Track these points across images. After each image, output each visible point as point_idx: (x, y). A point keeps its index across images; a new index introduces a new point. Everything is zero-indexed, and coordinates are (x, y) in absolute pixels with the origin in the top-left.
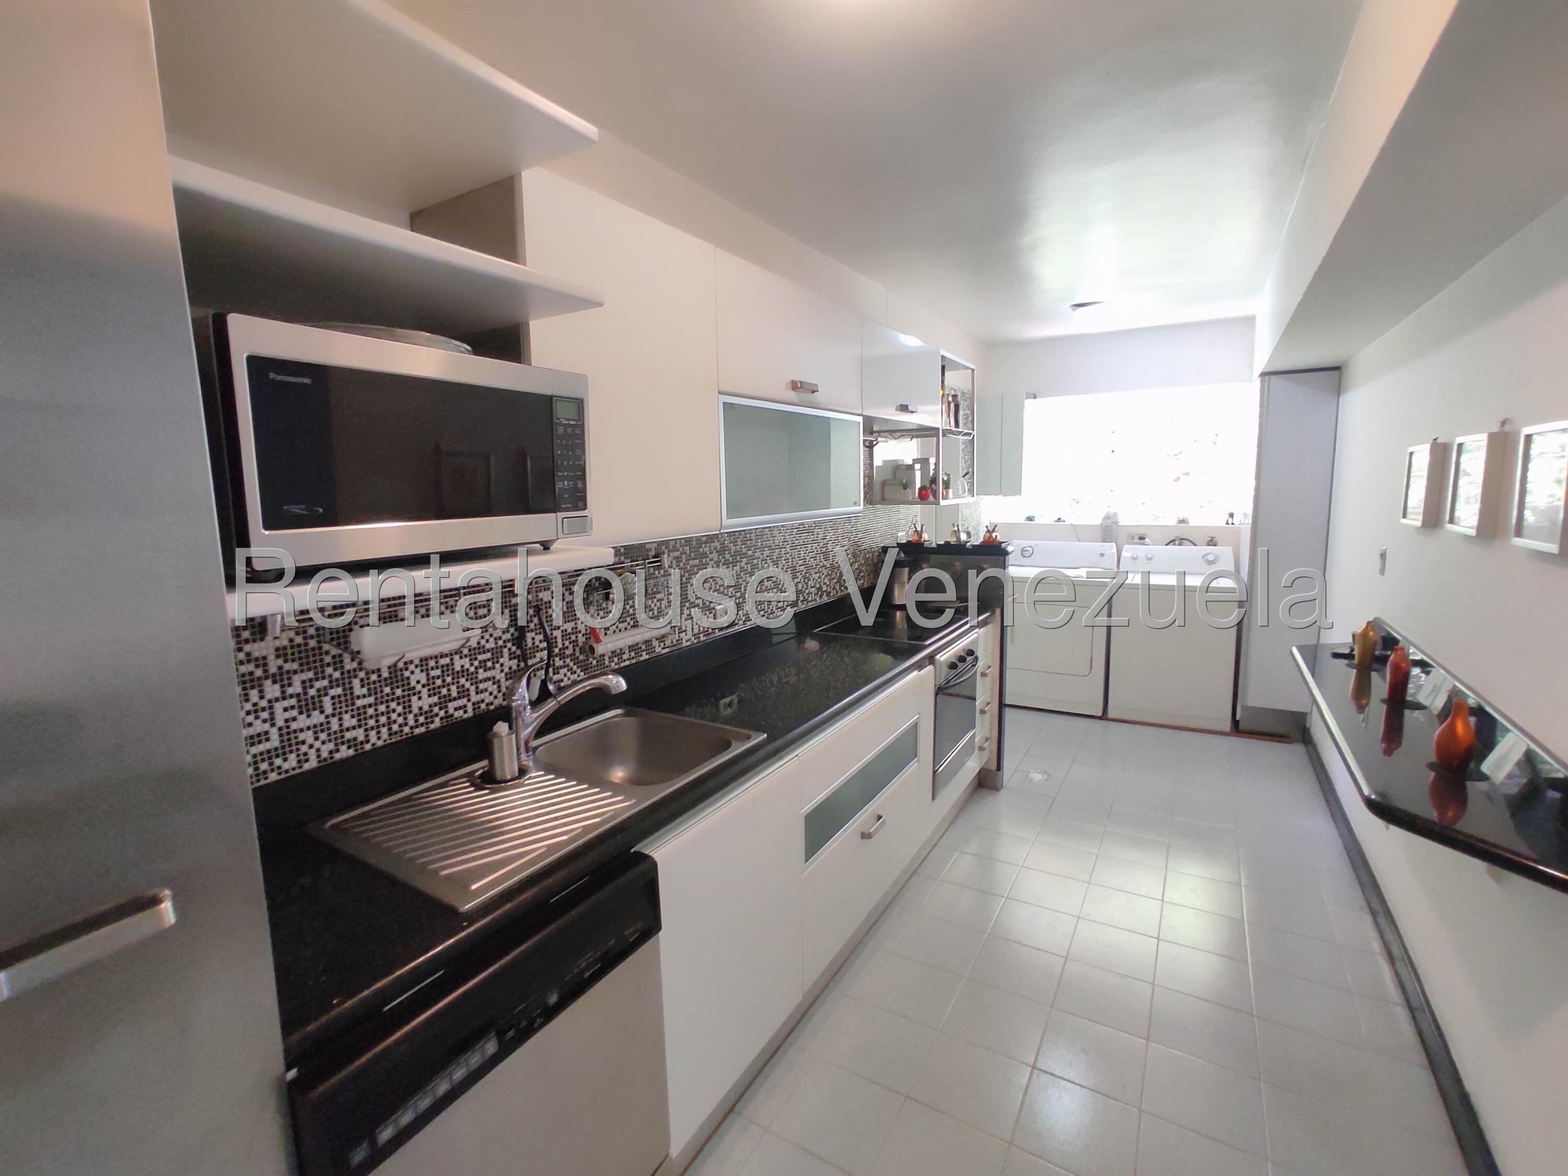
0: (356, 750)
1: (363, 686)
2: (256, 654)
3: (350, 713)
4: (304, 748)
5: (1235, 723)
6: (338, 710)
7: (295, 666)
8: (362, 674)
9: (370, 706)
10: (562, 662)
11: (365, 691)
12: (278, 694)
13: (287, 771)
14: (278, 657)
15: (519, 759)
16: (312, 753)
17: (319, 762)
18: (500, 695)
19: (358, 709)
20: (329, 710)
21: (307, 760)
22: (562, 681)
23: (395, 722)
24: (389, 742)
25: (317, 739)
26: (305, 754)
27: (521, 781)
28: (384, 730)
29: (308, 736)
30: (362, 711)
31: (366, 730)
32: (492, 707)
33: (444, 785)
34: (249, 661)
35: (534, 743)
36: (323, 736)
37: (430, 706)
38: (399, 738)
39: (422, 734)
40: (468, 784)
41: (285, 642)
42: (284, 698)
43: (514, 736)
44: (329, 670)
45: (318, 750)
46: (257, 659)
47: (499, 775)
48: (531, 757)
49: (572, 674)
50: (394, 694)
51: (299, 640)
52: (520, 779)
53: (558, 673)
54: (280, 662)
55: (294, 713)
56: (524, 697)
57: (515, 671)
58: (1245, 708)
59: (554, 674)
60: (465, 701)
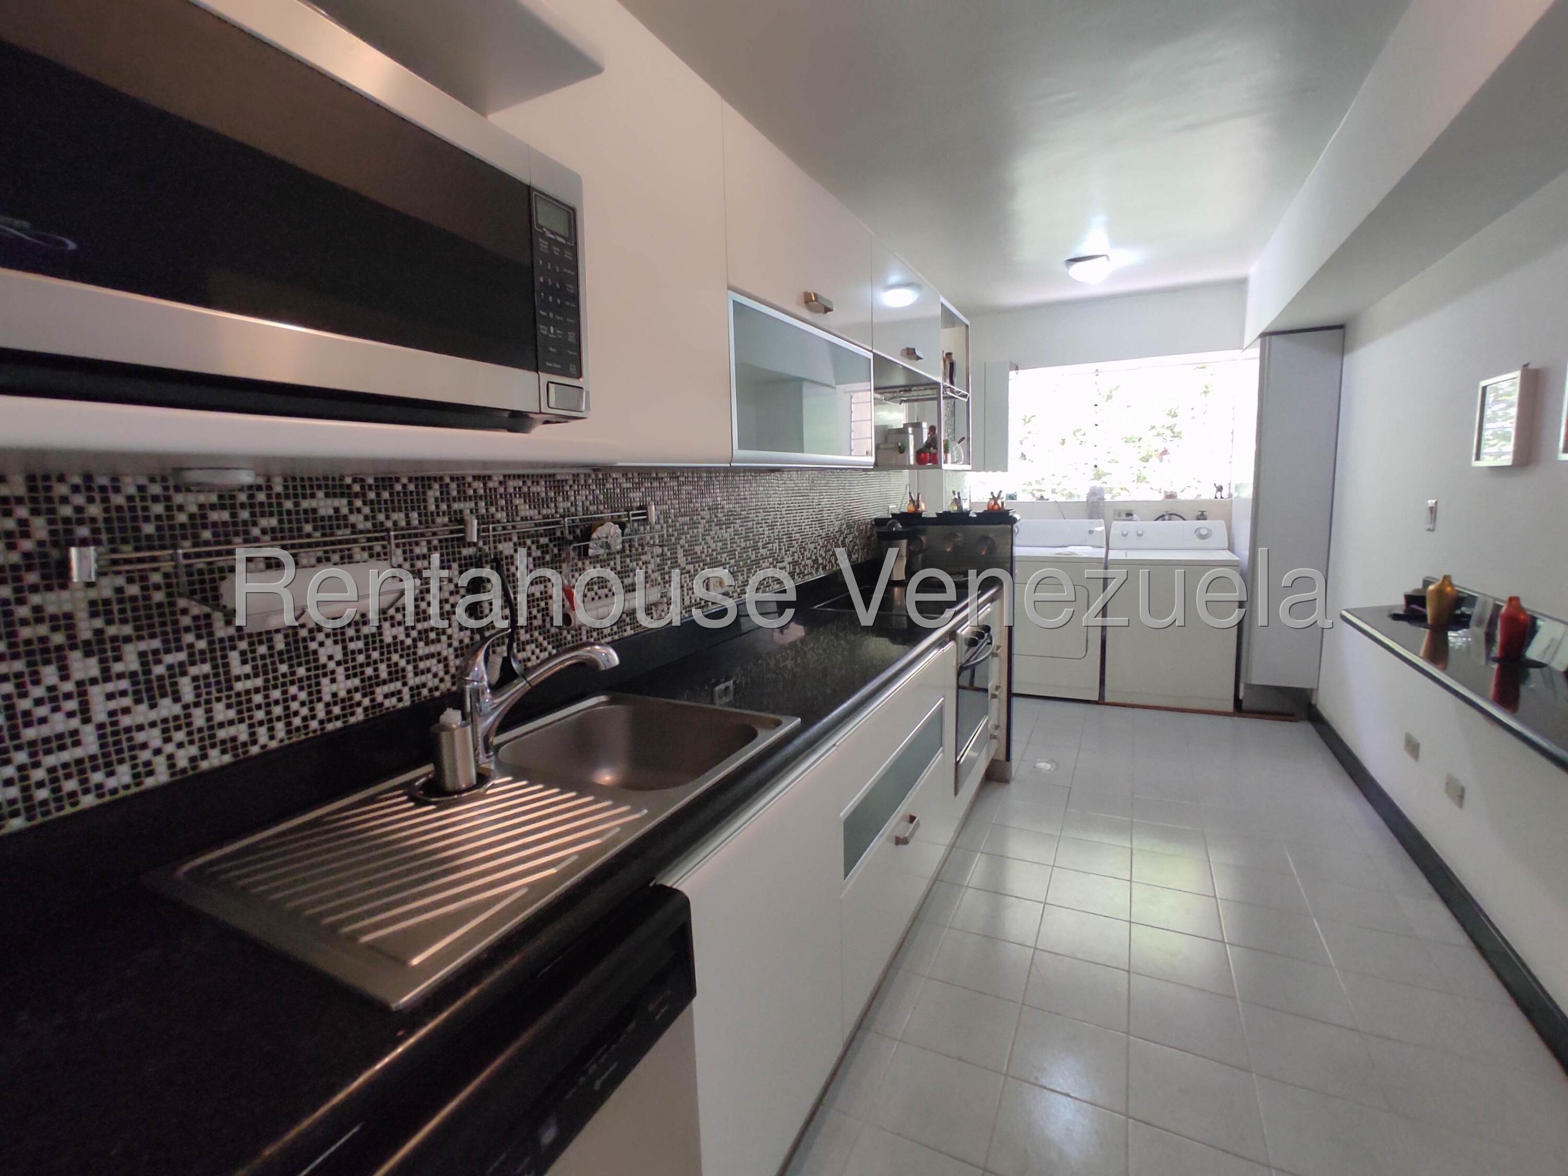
0: (236, 756)
1: (244, 662)
2: (51, 609)
3: (224, 701)
4: (145, 755)
5: (1238, 702)
6: (204, 697)
7: (127, 630)
8: (243, 645)
9: (257, 691)
10: (528, 636)
11: (248, 669)
12: (95, 672)
13: (114, 791)
14: (94, 615)
15: (477, 761)
16: (160, 764)
17: (173, 775)
18: (448, 678)
19: (238, 694)
20: (188, 695)
21: (151, 773)
22: (529, 660)
23: (296, 713)
24: (286, 742)
25: (167, 740)
26: (148, 764)
27: (481, 790)
28: (280, 726)
29: (154, 737)
30: (243, 698)
31: (251, 726)
32: (437, 694)
33: (372, 800)
34: (39, 620)
35: (496, 740)
36: (180, 736)
37: (349, 692)
38: (303, 737)
39: (337, 731)
40: (405, 798)
41: (108, 593)
42: (107, 679)
43: (469, 728)
44: (189, 638)
45: (170, 757)
46: (54, 618)
47: (449, 784)
48: (493, 758)
49: (541, 651)
50: (293, 673)
51: (134, 590)
52: (479, 788)
53: (524, 650)
54: (98, 623)
55: (127, 701)
56: (482, 678)
57: (467, 646)
58: (1249, 686)
59: (519, 651)
60: (398, 685)
